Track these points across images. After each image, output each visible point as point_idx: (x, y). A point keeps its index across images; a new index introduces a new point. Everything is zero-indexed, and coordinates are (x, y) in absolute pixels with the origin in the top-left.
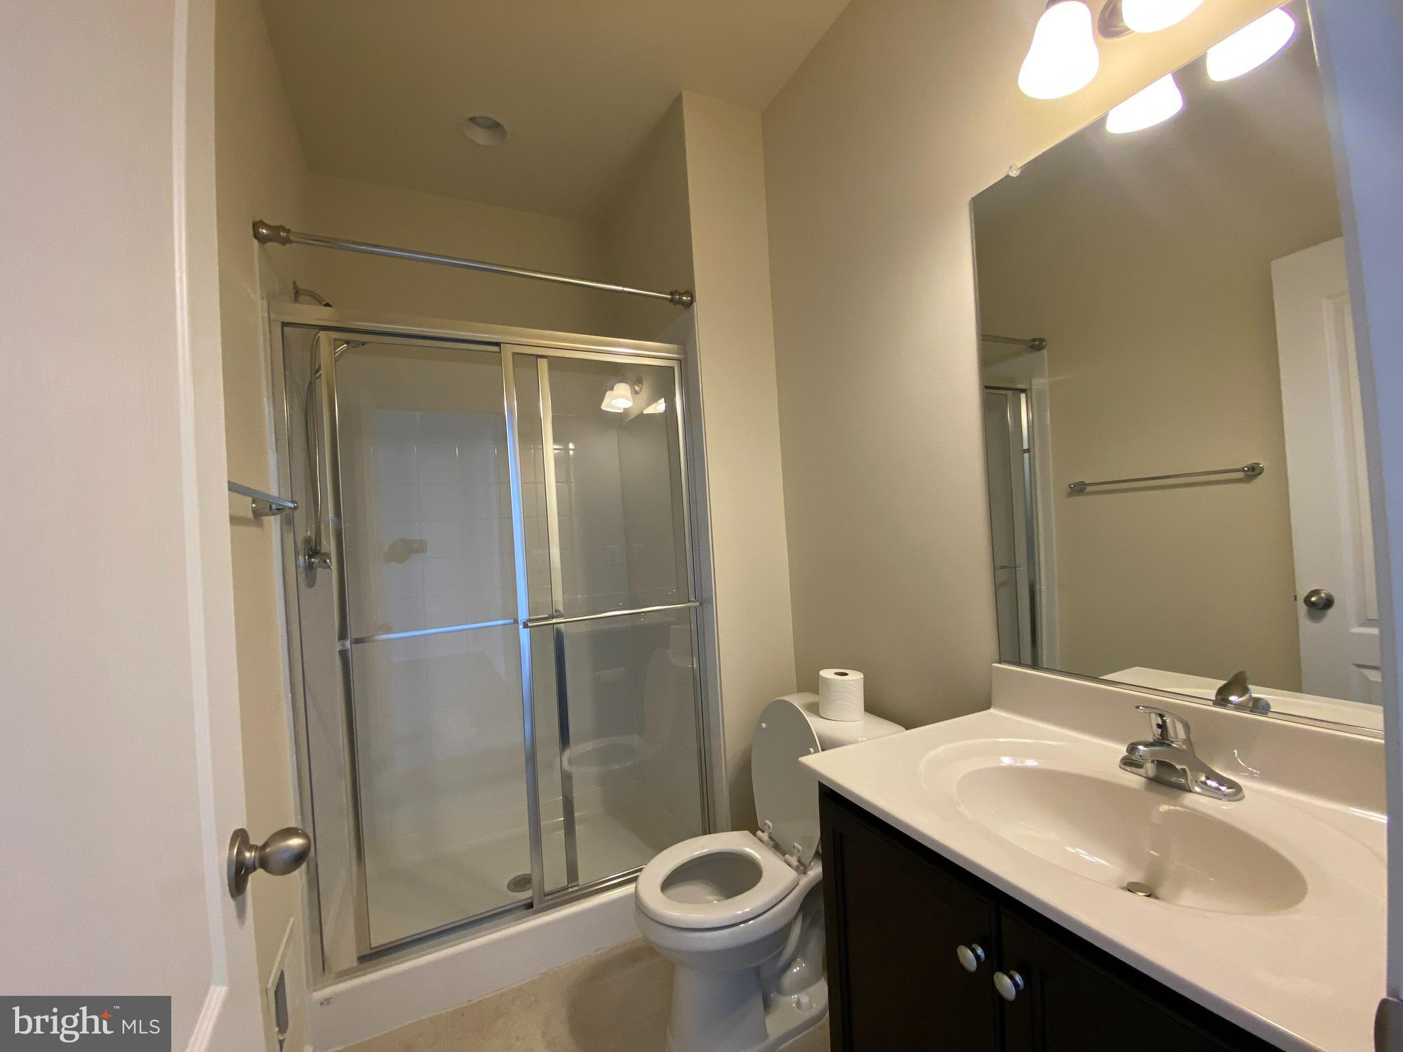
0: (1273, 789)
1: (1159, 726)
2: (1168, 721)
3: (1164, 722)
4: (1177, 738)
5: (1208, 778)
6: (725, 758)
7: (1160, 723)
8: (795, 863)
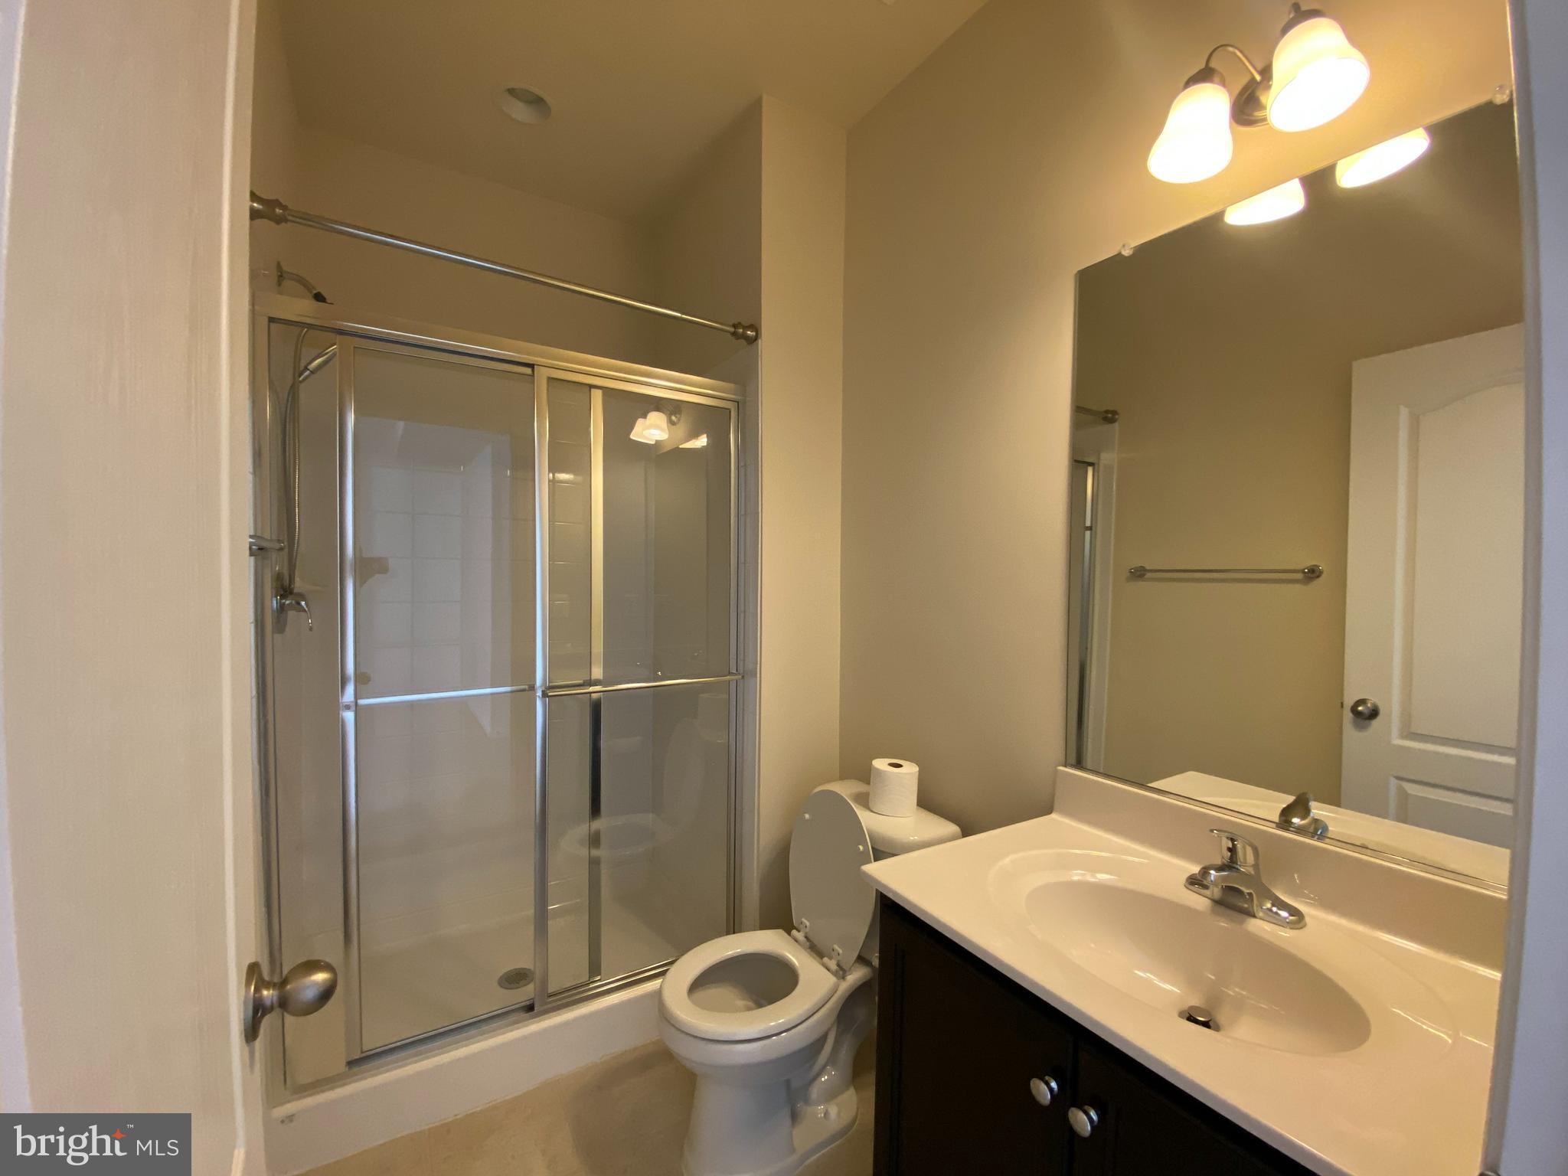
0: (1333, 918)
1: (1229, 849)
2: (1239, 846)
3: (1234, 845)
4: (1246, 863)
5: (1273, 905)
6: (758, 848)
7: (1231, 846)
8: (834, 967)
